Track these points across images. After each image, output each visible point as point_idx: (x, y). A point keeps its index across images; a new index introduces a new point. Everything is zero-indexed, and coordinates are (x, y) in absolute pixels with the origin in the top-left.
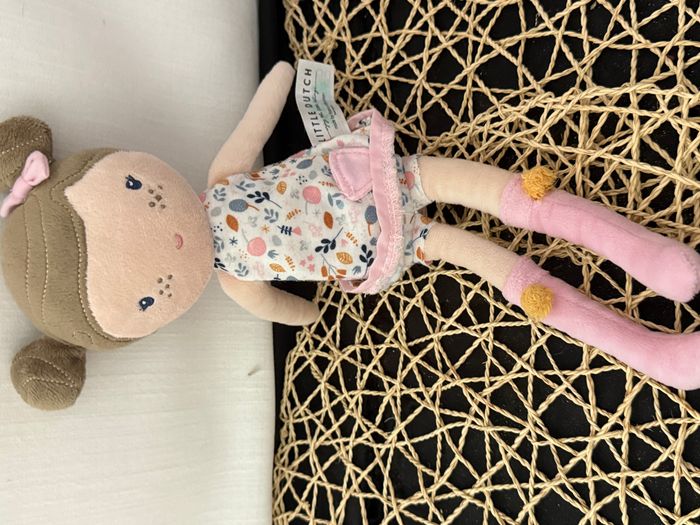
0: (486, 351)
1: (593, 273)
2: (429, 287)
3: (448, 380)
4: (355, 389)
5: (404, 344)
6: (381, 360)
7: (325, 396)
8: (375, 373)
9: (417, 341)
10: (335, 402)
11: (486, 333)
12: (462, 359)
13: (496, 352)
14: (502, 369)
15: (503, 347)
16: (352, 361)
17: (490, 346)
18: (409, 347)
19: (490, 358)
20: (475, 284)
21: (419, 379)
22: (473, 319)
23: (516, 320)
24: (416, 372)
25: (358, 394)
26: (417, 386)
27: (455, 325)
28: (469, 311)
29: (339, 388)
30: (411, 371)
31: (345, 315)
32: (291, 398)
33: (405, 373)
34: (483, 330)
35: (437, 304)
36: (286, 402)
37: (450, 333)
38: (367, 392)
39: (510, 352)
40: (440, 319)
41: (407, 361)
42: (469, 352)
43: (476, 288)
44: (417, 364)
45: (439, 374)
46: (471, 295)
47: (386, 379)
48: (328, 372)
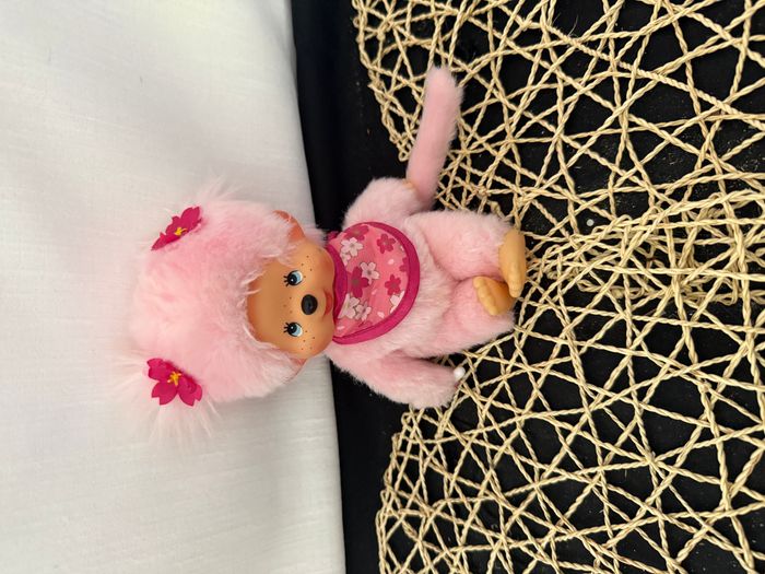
0: (601, 498)
1: (713, 402)
2: (518, 431)
3: (561, 531)
4: (457, 545)
5: (501, 496)
6: (479, 514)
7: (425, 556)
8: (475, 528)
9: (516, 491)
10: (437, 560)
11: (596, 478)
12: (572, 509)
13: (613, 497)
14: (623, 516)
15: (621, 491)
16: (445, 516)
17: (605, 491)
18: (507, 498)
19: (607, 504)
20: (574, 425)
21: (526, 531)
22: (578, 463)
23: (631, 461)
24: (521, 524)
25: (461, 550)
26: (526, 538)
27: (557, 471)
28: (572, 455)
29: (437, 544)
30: (515, 525)
31: (429, 469)
32: (388, 558)
33: (508, 525)
34: (592, 475)
35: (531, 450)
36: (383, 565)
37: (554, 481)
38: (471, 548)
39: (630, 497)
40: (537, 466)
41: (508, 514)
42: (579, 500)
43: (575, 430)
44: (522, 517)
45: (550, 526)
46: (570, 438)
47: (489, 534)
48: (423, 530)
